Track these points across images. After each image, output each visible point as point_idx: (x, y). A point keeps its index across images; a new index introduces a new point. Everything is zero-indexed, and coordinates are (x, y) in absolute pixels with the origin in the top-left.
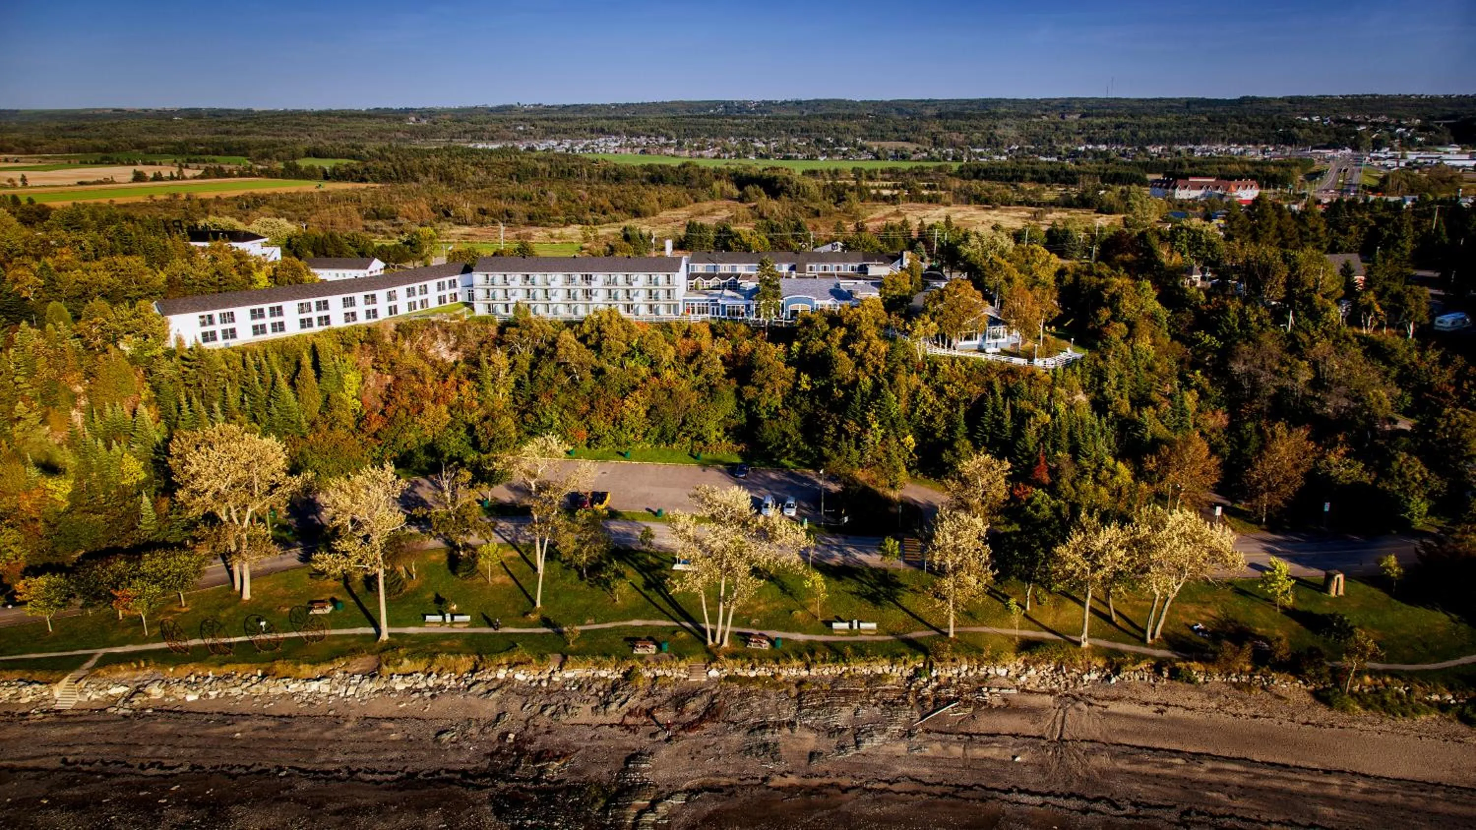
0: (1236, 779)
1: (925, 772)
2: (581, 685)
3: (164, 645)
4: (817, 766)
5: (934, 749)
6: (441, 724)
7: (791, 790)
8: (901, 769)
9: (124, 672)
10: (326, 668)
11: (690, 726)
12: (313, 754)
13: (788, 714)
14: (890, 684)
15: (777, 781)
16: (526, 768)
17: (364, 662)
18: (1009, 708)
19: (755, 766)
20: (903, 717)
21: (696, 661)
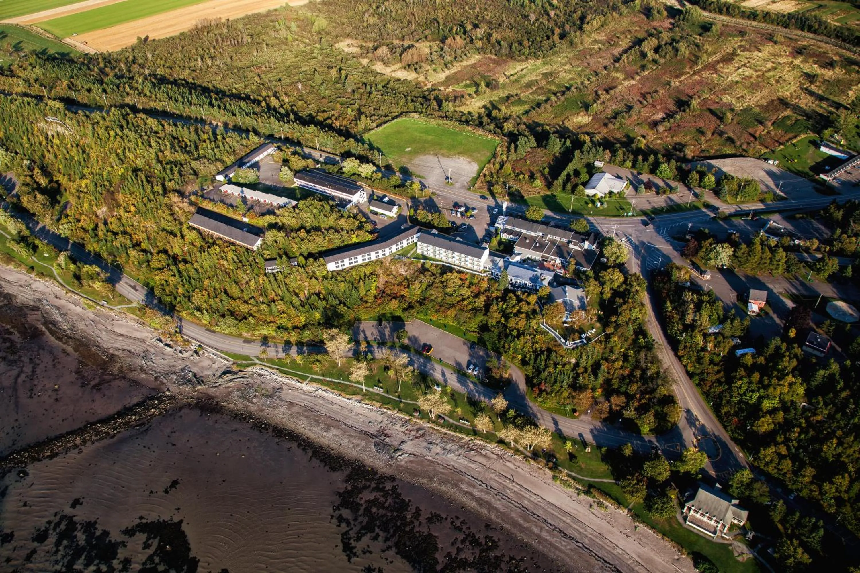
0: (516, 489)
1: (456, 465)
2: (400, 419)
3: (321, 378)
4: (437, 457)
5: (462, 461)
6: (370, 420)
7: (429, 460)
8: (452, 463)
9: (314, 385)
10: (351, 397)
11: (417, 438)
12: (346, 418)
13: (438, 441)
14: (463, 441)
15: (427, 457)
16: (382, 438)
17: (359, 397)
18: (485, 456)
19: (425, 452)
20: (460, 451)
21: (425, 421)
